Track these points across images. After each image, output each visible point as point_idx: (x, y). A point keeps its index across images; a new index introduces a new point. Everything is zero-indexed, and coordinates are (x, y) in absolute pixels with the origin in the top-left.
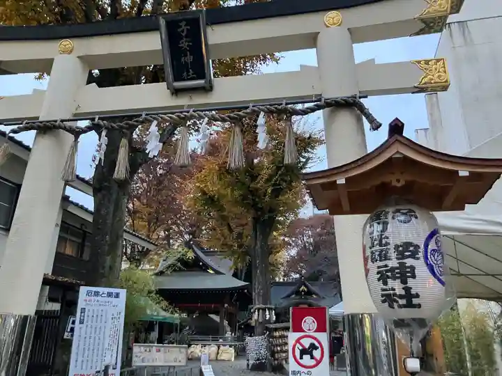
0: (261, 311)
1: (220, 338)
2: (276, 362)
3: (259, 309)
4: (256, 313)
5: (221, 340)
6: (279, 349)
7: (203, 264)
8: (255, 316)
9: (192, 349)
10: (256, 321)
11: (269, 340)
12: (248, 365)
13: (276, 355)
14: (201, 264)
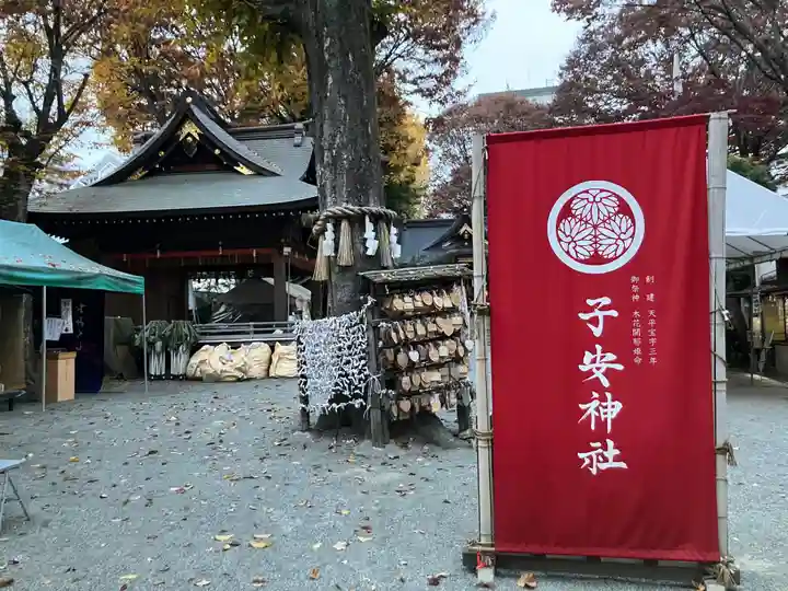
0: (344, 225)
1: (278, 326)
2: (406, 405)
3: (337, 220)
4: (329, 234)
5: (278, 331)
6: (414, 355)
7: (222, 152)
8: (326, 246)
9: (200, 355)
10: (331, 262)
11: (376, 328)
12: (305, 414)
13: (405, 379)
14: (217, 152)
